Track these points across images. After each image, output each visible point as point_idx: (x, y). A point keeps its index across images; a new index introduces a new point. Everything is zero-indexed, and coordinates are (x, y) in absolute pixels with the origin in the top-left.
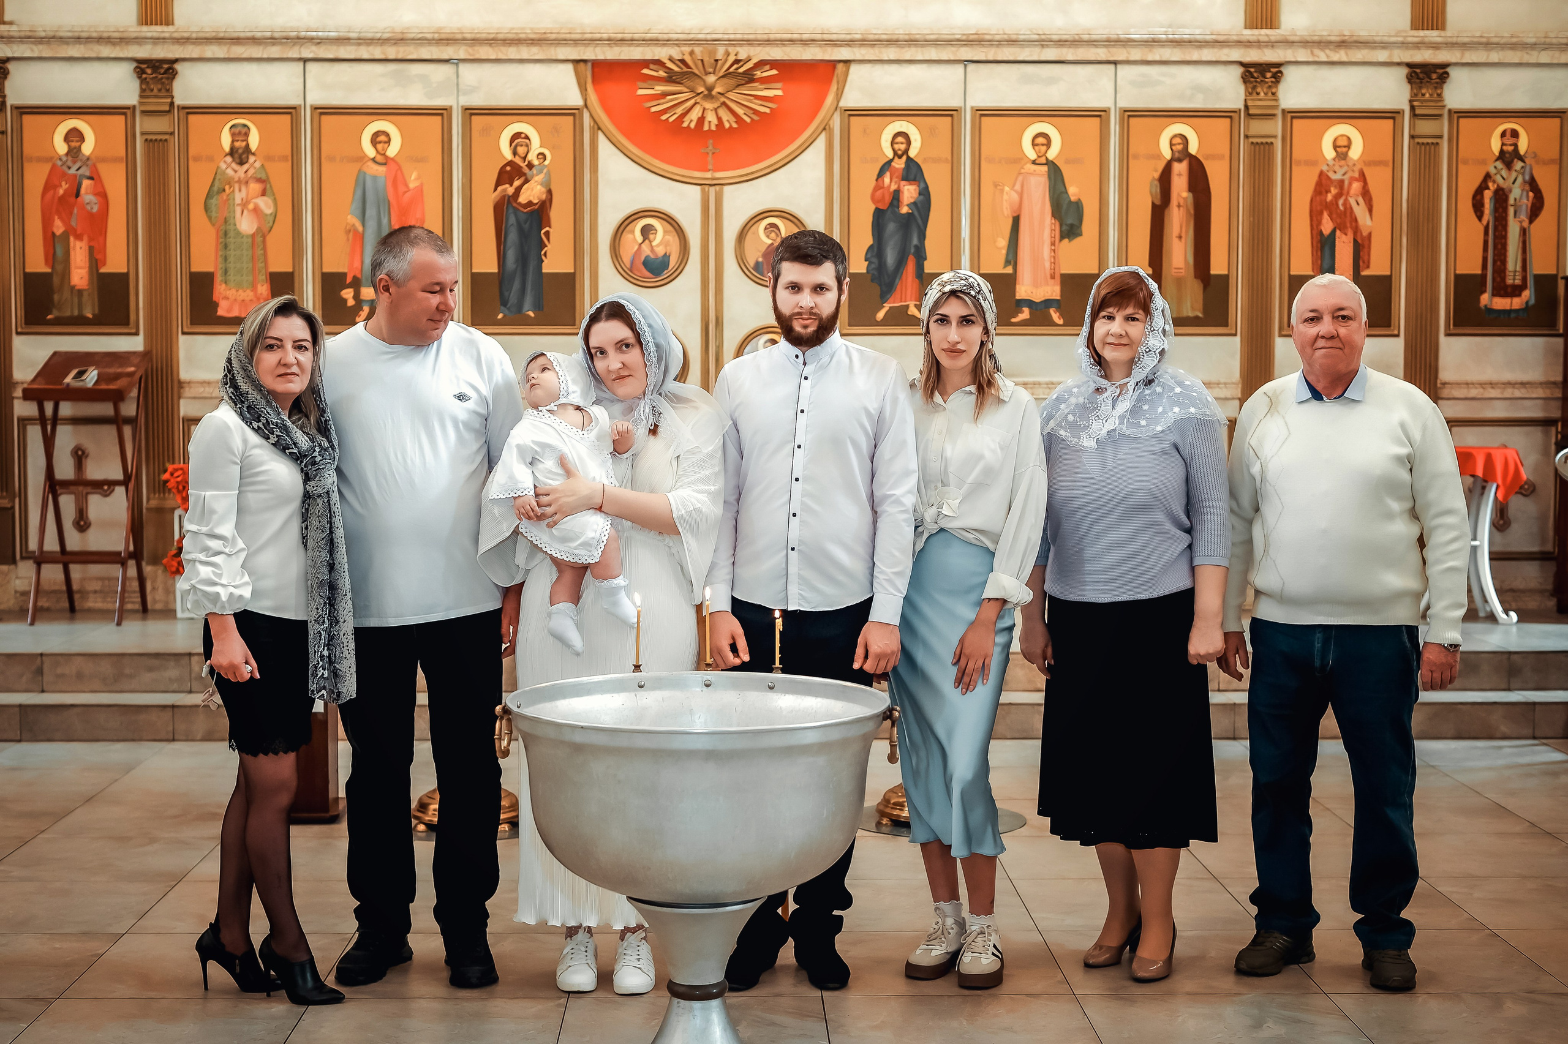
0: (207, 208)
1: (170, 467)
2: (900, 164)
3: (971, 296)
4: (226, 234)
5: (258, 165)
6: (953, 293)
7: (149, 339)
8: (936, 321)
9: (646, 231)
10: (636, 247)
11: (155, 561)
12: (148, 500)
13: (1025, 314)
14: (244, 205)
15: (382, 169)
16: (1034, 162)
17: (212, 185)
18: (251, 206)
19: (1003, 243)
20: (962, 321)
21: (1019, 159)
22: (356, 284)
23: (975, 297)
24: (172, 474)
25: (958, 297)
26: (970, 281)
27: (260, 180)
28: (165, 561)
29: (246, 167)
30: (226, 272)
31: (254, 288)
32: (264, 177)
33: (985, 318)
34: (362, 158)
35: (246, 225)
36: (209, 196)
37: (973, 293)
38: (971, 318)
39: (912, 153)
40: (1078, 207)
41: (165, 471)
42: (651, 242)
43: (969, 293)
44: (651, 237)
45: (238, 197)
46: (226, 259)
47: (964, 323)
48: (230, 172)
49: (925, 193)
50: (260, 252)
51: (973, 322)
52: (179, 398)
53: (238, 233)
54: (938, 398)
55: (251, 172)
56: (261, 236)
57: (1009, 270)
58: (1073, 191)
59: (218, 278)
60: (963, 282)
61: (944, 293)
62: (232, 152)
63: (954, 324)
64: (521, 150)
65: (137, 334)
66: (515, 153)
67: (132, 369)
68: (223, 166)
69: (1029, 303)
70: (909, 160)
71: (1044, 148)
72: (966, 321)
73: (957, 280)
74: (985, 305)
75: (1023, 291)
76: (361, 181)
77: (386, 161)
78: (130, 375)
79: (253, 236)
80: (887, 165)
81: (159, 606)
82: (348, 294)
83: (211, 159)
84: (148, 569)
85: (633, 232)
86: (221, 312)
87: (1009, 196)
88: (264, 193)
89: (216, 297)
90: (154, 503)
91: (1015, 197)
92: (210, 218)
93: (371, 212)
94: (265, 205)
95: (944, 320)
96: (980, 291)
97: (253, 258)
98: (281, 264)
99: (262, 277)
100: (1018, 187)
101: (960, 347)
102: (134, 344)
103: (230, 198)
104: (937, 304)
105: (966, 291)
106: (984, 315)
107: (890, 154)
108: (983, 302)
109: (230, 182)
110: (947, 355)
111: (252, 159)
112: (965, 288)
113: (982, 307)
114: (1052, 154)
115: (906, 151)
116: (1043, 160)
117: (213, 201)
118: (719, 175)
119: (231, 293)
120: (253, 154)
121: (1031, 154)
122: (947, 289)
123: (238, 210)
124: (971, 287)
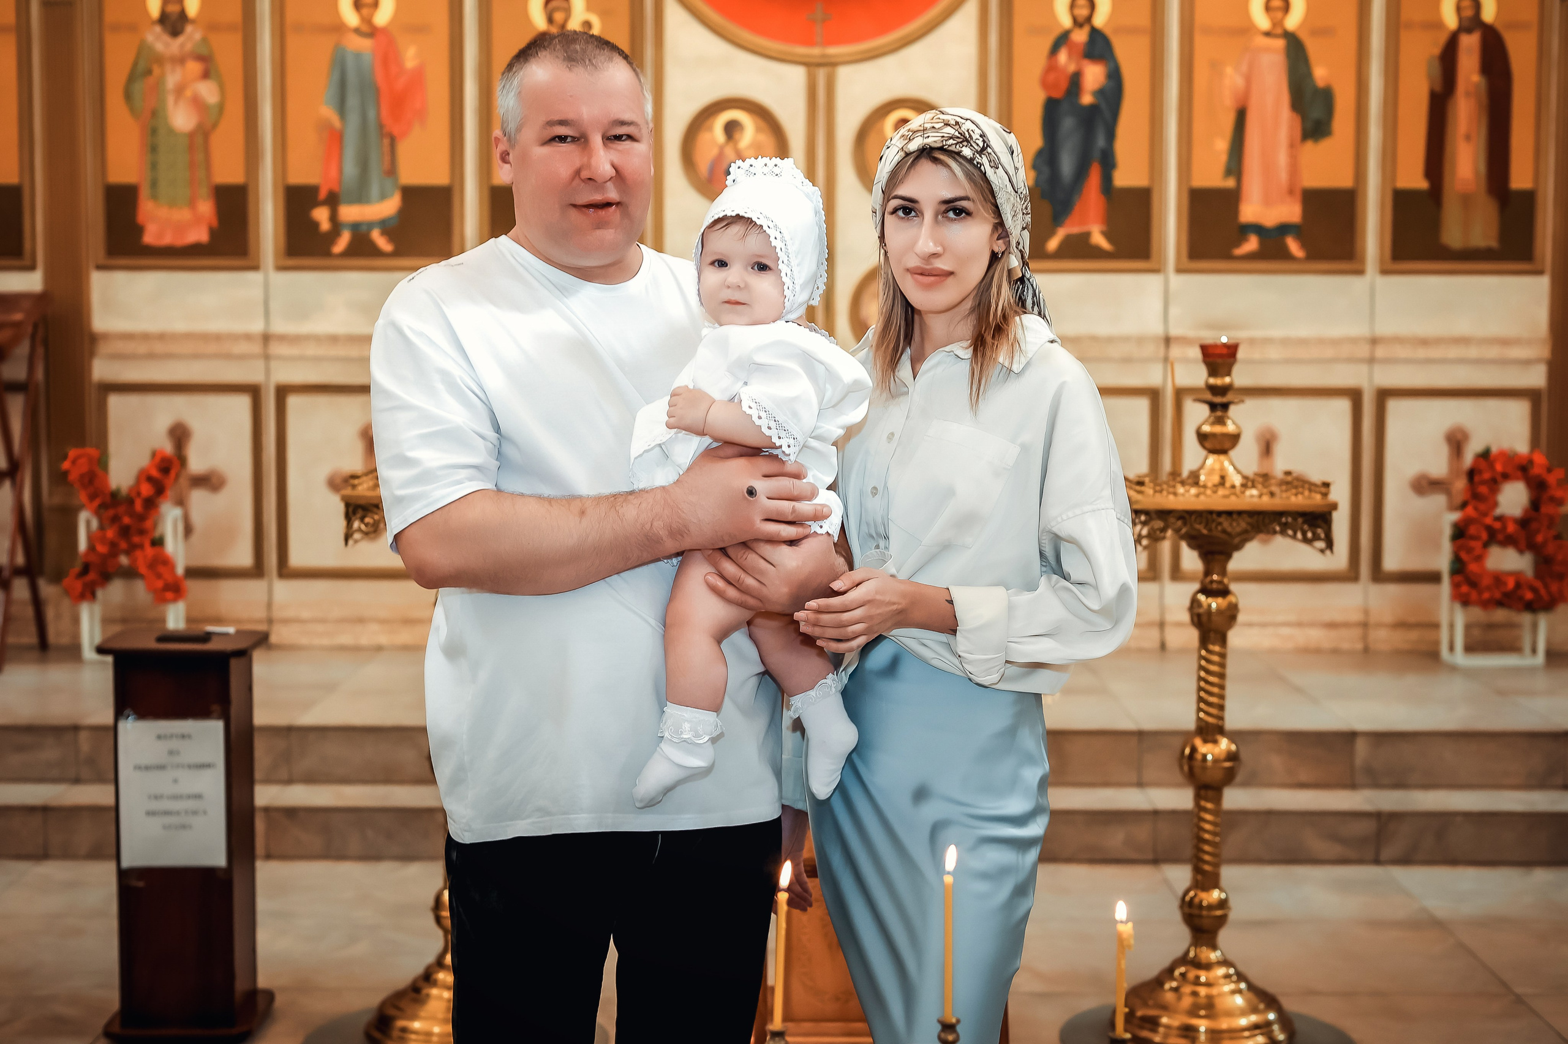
0: (128, 96)
1: (72, 453)
2: (1080, 36)
3: (964, 158)
4: (154, 131)
5: (198, 36)
6: (927, 153)
7: (48, 278)
8: (895, 211)
9: (731, 128)
10: (715, 152)
11: (57, 578)
12: (51, 494)
13: (1252, 244)
14: (180, 90)
15: (365, 45)
16: (1267, 34)
17: (135, 64)
18: (188, 93)
19: (1222, 145)
20: (947, 211)
21: (1247, 29)
22: (333, 201)
23: (970, 161)
24: (74, 462)
25: (936, 160)
26: (964, 128)
27: (202, 58)
28: (67, 581)
29: (181, 39)
30: (154, 184)
31: (192, 203)
32: (204, 51)
33: (997, 207)
34: (340, 27)
35: (182, 119)
36: (131, 79)
37: (967, 152)
38: (964, 204)
39: (1100, 20)
40: (1326, 97)
41: (65, 457)
42: (736, 143)
43: (959, 153)
44: (737, 136)
45: (172, 79)
46: (154, 166)
47: (951, 214)
48: (159, 47)
49: (1115, 77)
50: (200, 157)
51: (969, 214)
52: (92, 354)
53: (171, 131)
54: (905, 369)
55: (189, 47)
56: (202, 136)
57: (1230, 183)
58: (1321, 74)
59: (144, 193)
60: (949, 130)
61: (907, 154)
62: (163, 19)
63: (928, 215)
64: (559, 17)
65: (32, 268)
66: (550, 20)
67: (18, 317)
68: (150, 38)
69: (1258, 229)
70: (1095, 33)
71: (1279, 15)
72: (954, 209)
73: (937, 126)
74: (997, 178)
75: (1251, 211)
76: (339, 63)
77: (370, 31)
78: (17, 325)
79: (191, 135)
80: (1062, 40)
81: (65, 640)
82: (321, 215)
83: (133, 28)
84: (47, 590)
85: (710, 129)
86: (150, 238)
87: (1232, 79)
88: (206, 75)
89: (141, 218)
90: (57, 500)
91: (1240, 82)
92: (132, 109)
93: (353, 101)
94: (208, 92)
95: (909, 209)
96: (983, 149)
97: (192, 165)
98: (229, 173)
99: (204, 191)
100: (1244, 68)
101: (941, 264)
102: (29, 282)
103: (159, 84)
104: (895, 178)
105: (953, 148)
106: (994, 197)
107: (1066, 21)
108: (990, 172)
109: (159, 60)
110: (916, 281)
111: (189, 29)
112: (951, 142)
113: (987, 181)
114: (1293, 21)
115: (1089, 19)
116: (1279, 31)
117: (138, 87)
118: (833, 50)
119: (163, 212)
120: (193, 22)
121: (1262, 21)
122: (913, 146)
123: (170, 100)
124: (966, 140)
